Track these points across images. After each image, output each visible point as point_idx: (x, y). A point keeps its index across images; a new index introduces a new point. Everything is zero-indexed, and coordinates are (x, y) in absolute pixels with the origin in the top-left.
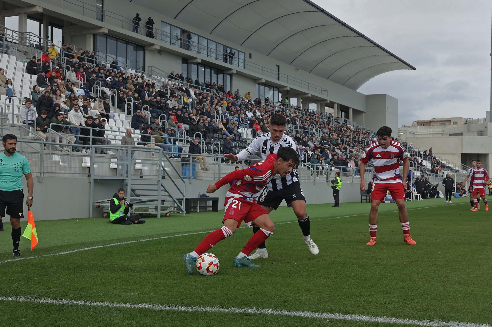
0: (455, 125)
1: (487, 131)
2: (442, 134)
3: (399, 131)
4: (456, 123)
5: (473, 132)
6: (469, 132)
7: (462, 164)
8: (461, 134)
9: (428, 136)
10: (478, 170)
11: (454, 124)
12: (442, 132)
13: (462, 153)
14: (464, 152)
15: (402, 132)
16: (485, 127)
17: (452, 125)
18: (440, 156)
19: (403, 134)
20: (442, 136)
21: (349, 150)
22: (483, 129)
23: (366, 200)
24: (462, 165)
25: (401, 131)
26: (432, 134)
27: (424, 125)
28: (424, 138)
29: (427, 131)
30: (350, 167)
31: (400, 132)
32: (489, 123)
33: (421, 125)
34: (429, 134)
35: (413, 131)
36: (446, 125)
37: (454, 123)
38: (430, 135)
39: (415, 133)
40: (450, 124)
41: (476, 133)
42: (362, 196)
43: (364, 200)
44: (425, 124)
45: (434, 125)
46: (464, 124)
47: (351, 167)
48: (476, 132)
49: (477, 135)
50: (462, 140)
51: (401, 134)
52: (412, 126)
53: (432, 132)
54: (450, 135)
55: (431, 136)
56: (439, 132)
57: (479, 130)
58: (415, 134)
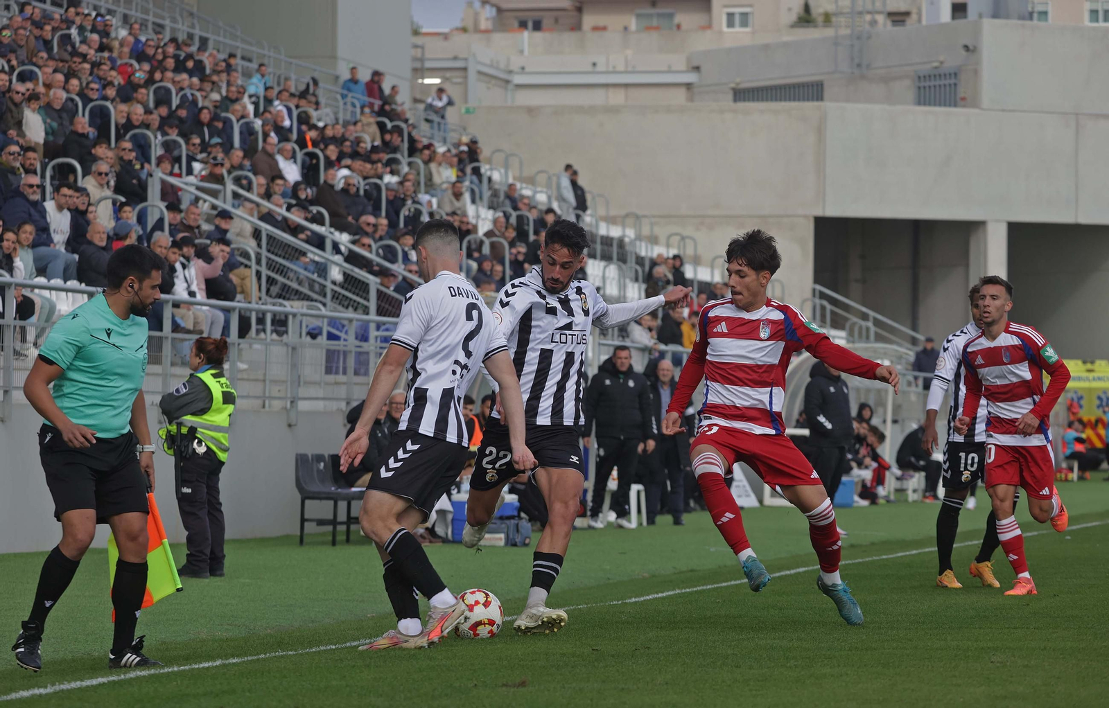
0: (737, 29)
1: (976, 72)
2: (688, 86)
3: (418, 65)
4: (744, 16)
5: (886, 80)
6: (863, 77)
7: (818, 287)
8: (813, 91)
9: (598, 97)
10: (992, 344)
11: (730, 24)
12: (691, 78)
13: (820, 213)
14: (833, 211)
15: (433, 72)
16: (966, 48)
17: (721, 32)
18: (686, 233)
20: (691, 99)
21: (163, 182)
22: (952, 60)
23: (334, 522)
24: (823, 296)
25: (428, 65)
26: (626, 86)
27: (537, 26)
28: (580, 110)
29: (590, 68)
30: (184, 295)
31: (420, 71)
32: (988, 24)
33: (523, 25)
34: (606, 86)
35: (502, 66)
36: (679, 27)
37: (730, 16)
38: (611, 91)
39: (518, 79)
40: (709, 26)
41: (905, 88)
42: (306, 496)
43: (321, 522)
44: (546, 23)
45: (604, 28)
46: (793, 26)
47: (192, 294)
48: (907, 82)
49: (911, 94)
50: (820, 131)
51: (427, 81)
52: (464, 30)
53: (626, 72)
54: (741, 94)
55: (617, 98)
56: (669, 71)
57: (926, 69)
58: (519, 86)
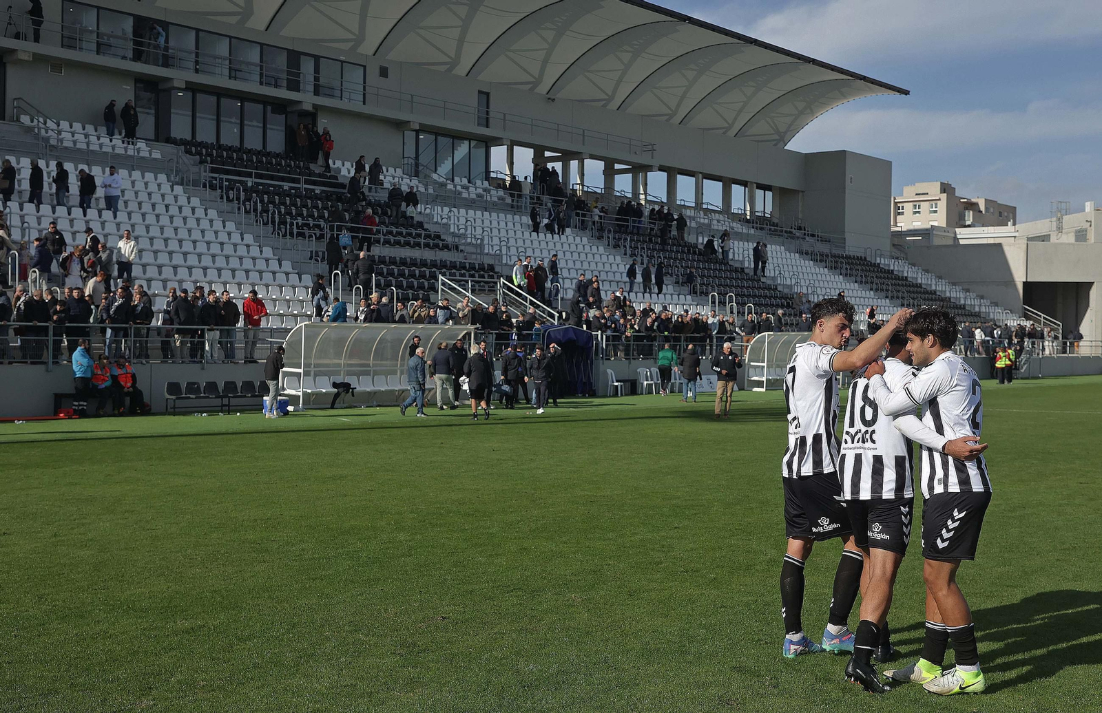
1: (1092, 230)
7: (1025, 306)
13: (1025, 281)
14: (1030, 279)
16: (1088, 221)
19: (921, 238)
22: (1084, 226)
35: (951, 232)
50: (1026, 251)
